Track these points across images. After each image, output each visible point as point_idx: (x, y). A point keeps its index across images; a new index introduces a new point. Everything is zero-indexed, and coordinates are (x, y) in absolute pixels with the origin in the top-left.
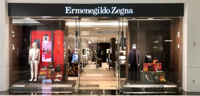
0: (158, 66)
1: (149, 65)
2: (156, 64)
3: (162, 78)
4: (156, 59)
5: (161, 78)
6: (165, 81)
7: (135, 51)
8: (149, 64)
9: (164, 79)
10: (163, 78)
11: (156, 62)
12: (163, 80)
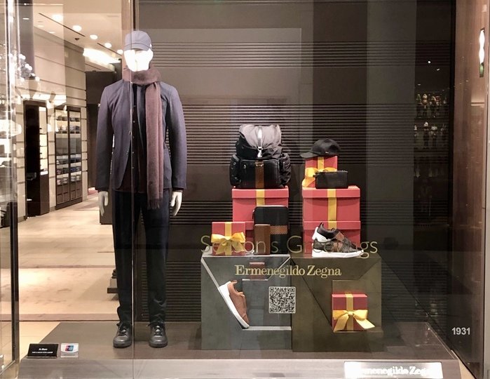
0: (332, 209)
1: (260, 204)
2: (320, 193)
3: (350, 304)
4: (326, 157)
5: (342, 305)
6: (367, 325)
7: (145, 88)
8: (260, 193)
9: (362, 313)
10: (355, 308)
11: (322, 181)
12: (353, 319)
